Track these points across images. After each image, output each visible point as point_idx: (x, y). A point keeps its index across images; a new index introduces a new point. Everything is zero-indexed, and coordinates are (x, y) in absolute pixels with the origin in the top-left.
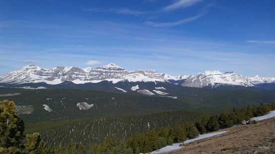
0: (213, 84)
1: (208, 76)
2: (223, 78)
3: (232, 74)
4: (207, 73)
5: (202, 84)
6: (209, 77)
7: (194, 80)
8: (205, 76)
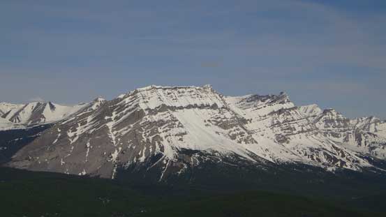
0: (169, 154)
1: (152, 112)
2: (224, 125)
3: (276, 107)
4: (150, 98)
5: (115, 155)
6: (156, 118)
7: (80, 130)
8: (138, 115)
